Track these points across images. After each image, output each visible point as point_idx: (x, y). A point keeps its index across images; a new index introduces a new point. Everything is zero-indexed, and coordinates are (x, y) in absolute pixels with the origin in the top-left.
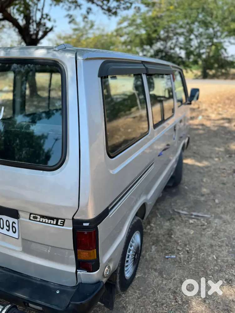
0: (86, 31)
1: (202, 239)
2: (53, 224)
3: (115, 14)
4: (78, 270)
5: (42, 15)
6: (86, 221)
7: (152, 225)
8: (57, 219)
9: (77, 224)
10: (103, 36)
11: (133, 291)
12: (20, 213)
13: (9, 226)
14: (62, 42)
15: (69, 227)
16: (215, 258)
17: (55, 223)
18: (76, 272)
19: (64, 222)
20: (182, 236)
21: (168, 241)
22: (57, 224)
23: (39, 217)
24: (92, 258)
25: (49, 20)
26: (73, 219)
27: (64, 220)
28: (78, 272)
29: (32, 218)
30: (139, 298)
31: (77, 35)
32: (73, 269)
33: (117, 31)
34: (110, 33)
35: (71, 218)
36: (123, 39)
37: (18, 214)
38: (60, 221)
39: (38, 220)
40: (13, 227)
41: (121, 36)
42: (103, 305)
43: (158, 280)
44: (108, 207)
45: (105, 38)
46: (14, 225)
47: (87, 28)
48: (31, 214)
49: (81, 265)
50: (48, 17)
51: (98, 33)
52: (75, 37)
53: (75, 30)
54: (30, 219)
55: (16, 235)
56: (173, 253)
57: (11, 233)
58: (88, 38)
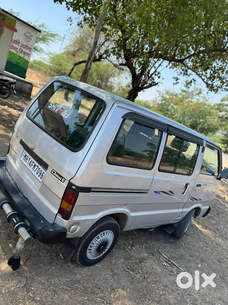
0: (193, 95)
1: (163, 278)
2: (59, 180)
3: (217, 91)
4: (58, 214)
5: (155, 71)
6: (75, 186)
7: (134, 248)
8: (63, 178)
9: (70, 184)
10: (205, 104)
11: (88, 270)
12: (49, 167)
13: (40, 174)
14: (168, 97)
15: (65, 185)
16: (161, 294)
17: (60, 179)
18: (57, 215)
19: (65, 181)
20: (150, 267)
21: (136, 263)
22: (61, 180)
23: (55, 173)
24: (68, 210)
25: (159, 77)
26: (69, 181)
27: (65, 179)
28: (58, 215)
29: (52, 172)
30: (88, 276)
31: (183, 95)
32: (56, 211)
33: (218, 105)
34: (212, 105)
35: (69, 180)
36: (221, 114)
37: (48, 167)
38: (63, 179)
39: (54, 174)
40: (42, 175)
41: (221, 111)
42: (63, 258)
43: (109, 277)
44: (91, 188)
45: (206, 107)
46: (43, 174)
47: (194, 93)
48: (53, 170)
49: (61, 211)
50: (159, 75)
51: (201, 100)
52: (180, 96)
53: (184, 91)
54: (51, 172)
55: (41, 180)
56: (133, 271)
57: (39, 178)
58: (191, 102)
